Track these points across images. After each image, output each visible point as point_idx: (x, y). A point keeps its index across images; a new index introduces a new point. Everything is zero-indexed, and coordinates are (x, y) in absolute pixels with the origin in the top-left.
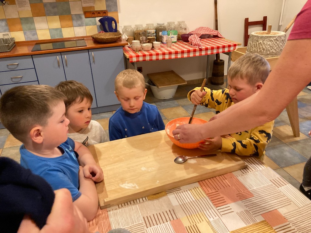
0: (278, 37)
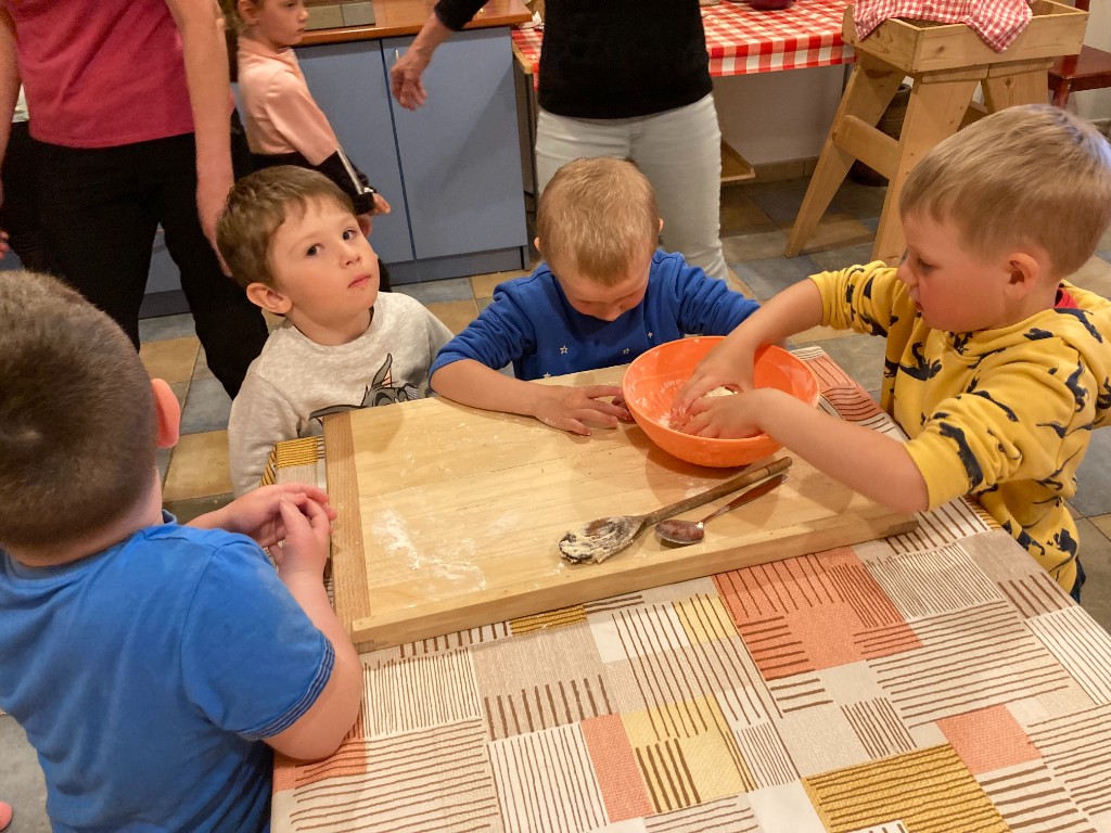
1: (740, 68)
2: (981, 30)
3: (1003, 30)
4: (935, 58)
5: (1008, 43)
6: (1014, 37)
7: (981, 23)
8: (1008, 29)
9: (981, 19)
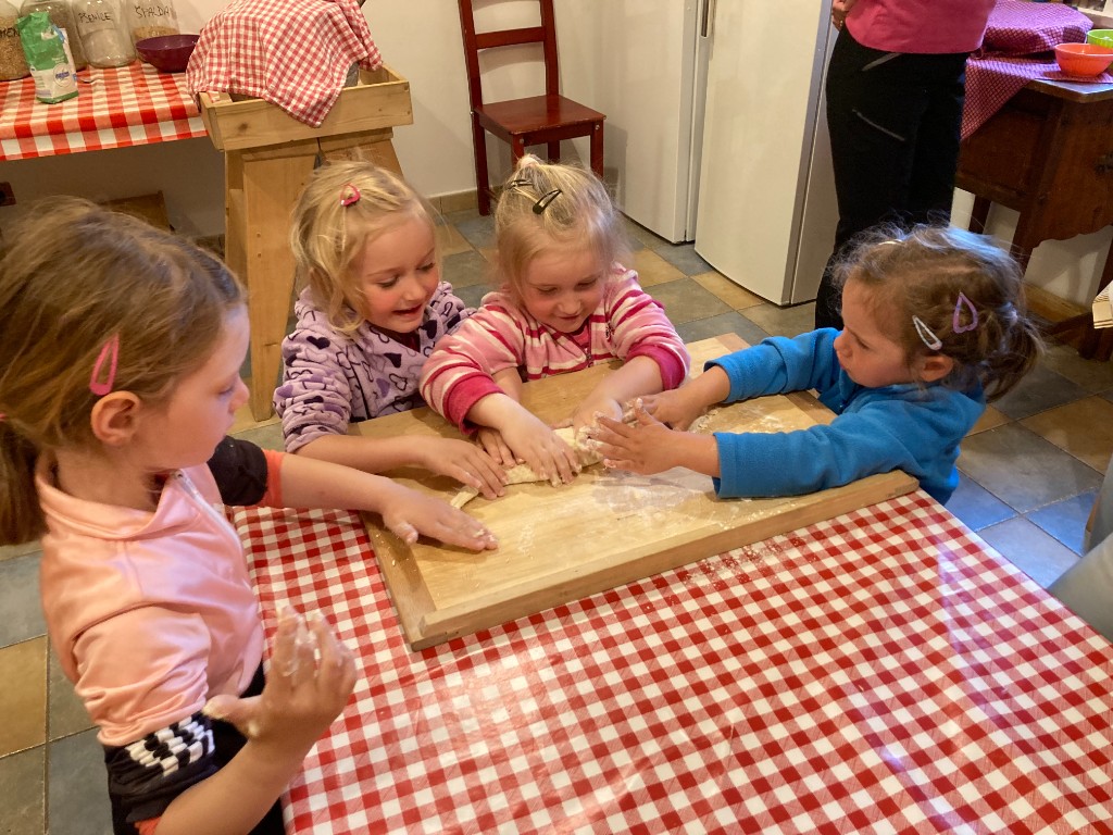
2: (282, 105)
3: (307, 104)
4: (239, 135)
5: (321, 117)
6: (326, 110)
7: (281, 98)
8: (313, 103)
9: (279, 94)
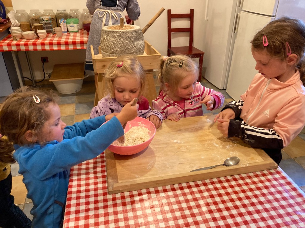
0: (121, 33)
1: (67, 48)
